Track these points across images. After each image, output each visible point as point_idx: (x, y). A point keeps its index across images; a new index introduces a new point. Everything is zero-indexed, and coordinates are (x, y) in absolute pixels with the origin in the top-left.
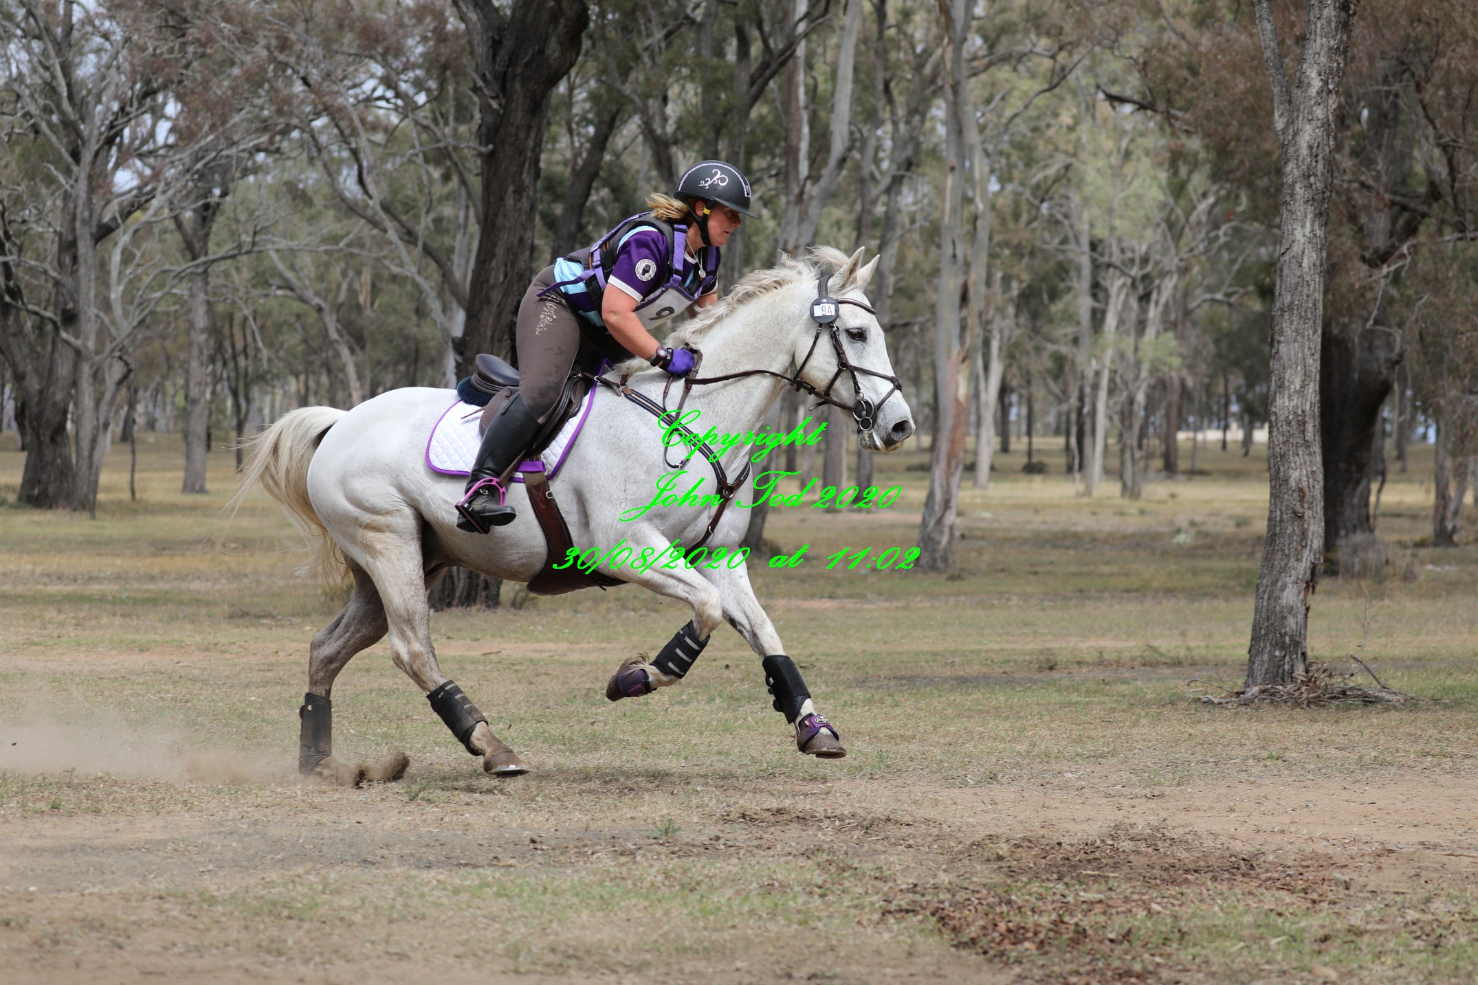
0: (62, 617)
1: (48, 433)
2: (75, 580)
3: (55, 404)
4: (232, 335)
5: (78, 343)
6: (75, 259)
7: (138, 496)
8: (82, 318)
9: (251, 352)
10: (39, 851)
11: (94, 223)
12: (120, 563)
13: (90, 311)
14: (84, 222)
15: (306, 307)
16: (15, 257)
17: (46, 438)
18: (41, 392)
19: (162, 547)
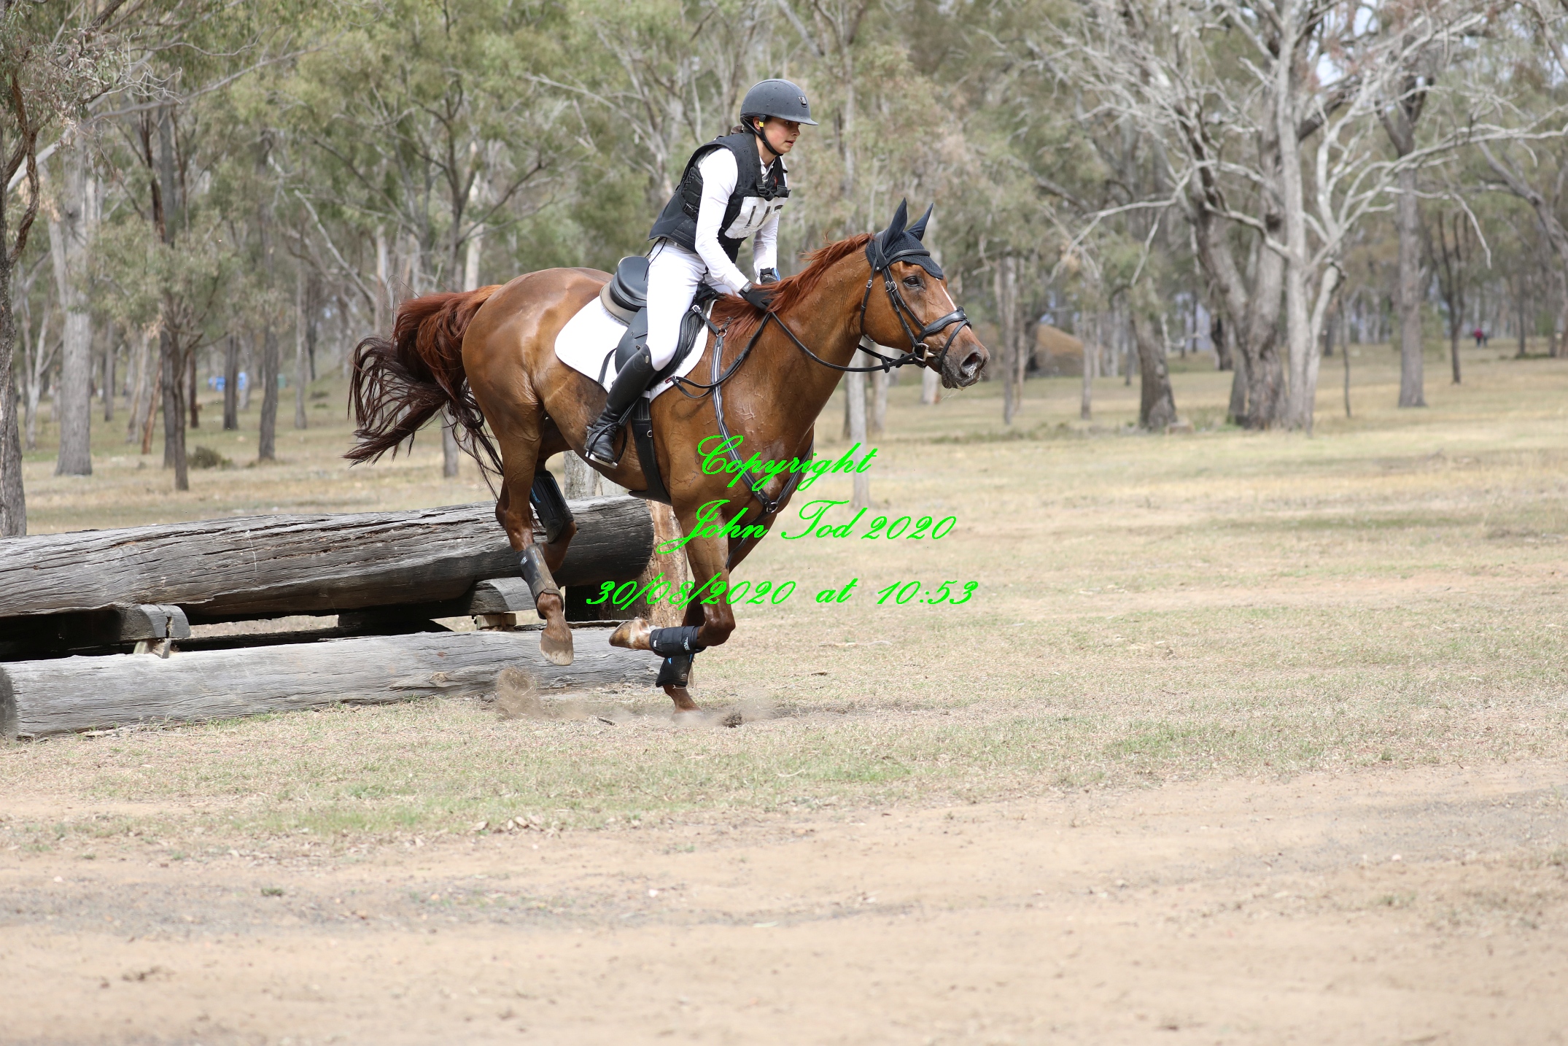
0: (1303, 545)
1: (1257, 348)
2: (1304, 505)
3: (1262, 317)
4: (1442, 235)
5: (1286, 250)
6: (1278, 160)
7: (1353, 412)
8: (1290, 223)
9: (1463, 255)
10: (1386, 812)
11: (1298, 120)
12: (1347, 485)
13: (1297, 218)
14: (1286, 119)
15: (1522, 200)
16: (1215, 161)
17: (1256, 356)
18: (1247, 305)
19: (1390, 465)
